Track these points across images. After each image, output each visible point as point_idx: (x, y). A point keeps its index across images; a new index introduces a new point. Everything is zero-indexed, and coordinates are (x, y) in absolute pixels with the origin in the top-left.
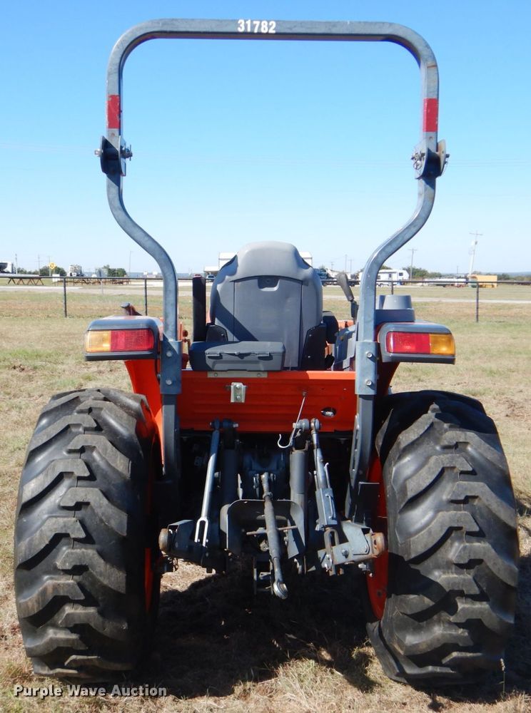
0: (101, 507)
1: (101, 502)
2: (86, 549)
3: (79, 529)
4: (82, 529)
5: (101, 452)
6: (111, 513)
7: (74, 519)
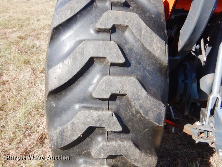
0: (139, 99)
1: (140, 93)
2: (122, 141)
3: (115, 123)
4: (118, 122)
5: (134, 32)
6: (149, 105)
7: (110, 113)
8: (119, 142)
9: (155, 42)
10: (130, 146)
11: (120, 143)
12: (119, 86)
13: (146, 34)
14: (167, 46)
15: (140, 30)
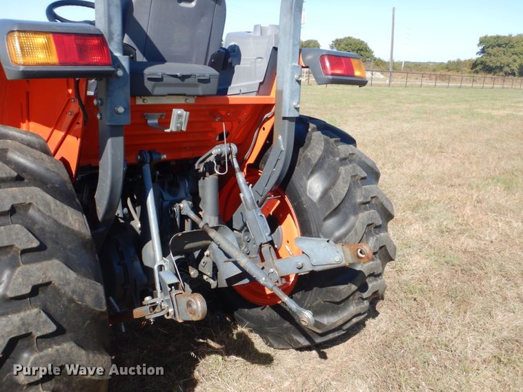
0: (69, 284)
1: (68, 277)
2: (58, 344)
3: (45, 322)
4: (49, 320)
5: (41, 208)
6: (83, 288)
7: (36, 310)
8: (56, 347)
9: (69, 214)
10: (71, 348)
11: (58, 347)
12: (39, 274)
13: (57, 209)
14: (85, 216)
15: (47, 205)
